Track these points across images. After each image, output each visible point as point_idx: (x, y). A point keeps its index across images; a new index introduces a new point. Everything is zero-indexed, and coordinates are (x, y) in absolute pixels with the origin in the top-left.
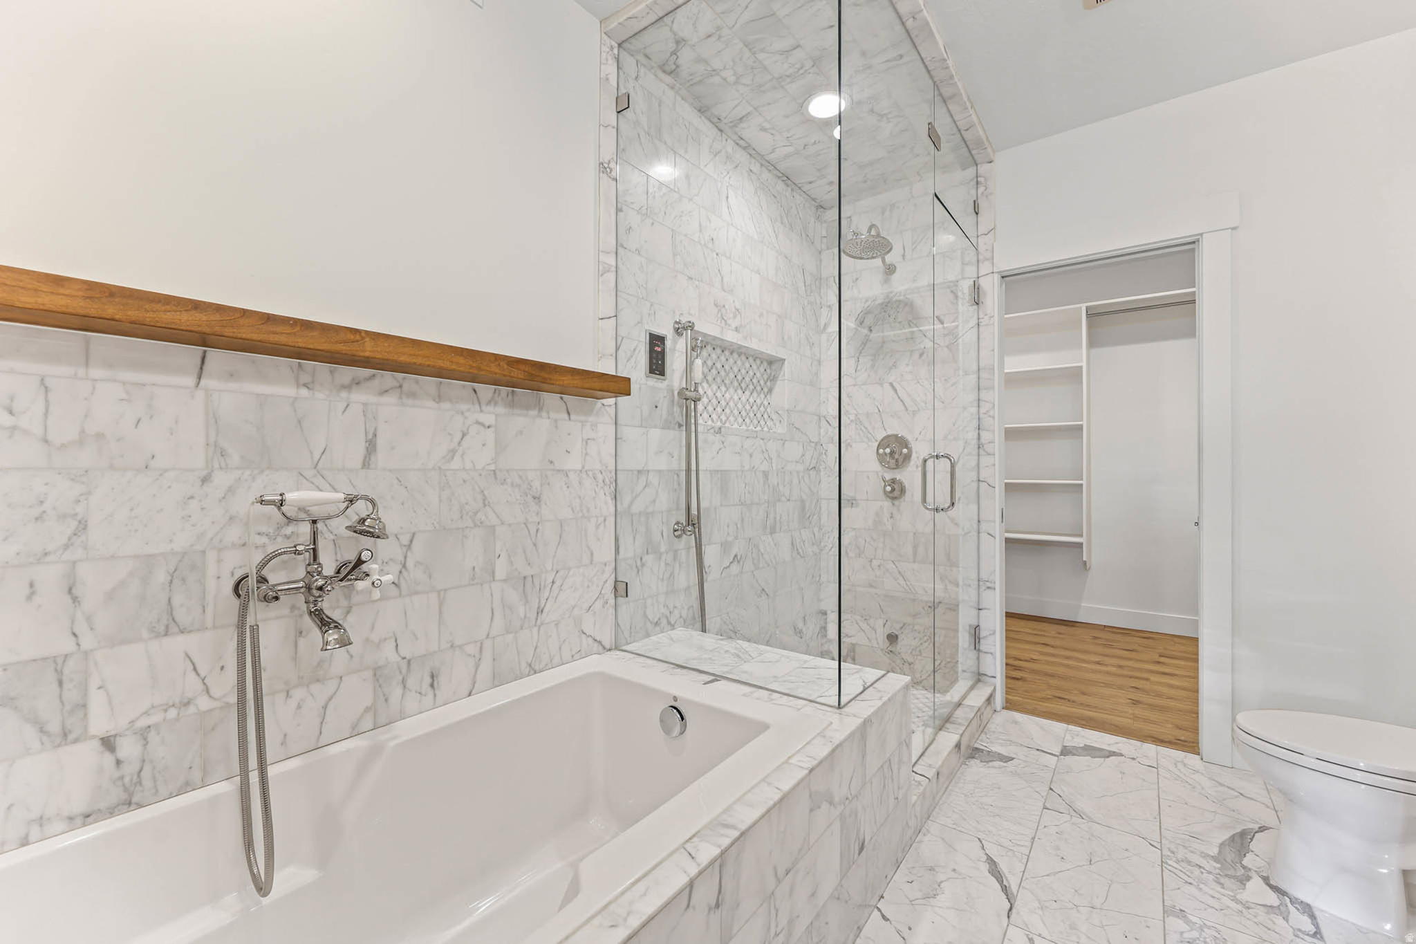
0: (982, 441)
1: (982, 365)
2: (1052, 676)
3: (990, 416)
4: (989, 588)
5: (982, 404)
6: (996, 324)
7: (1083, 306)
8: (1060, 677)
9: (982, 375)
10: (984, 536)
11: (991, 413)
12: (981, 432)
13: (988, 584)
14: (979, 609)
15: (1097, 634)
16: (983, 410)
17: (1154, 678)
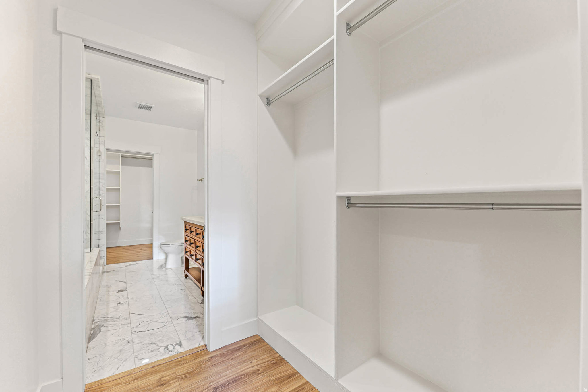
0: (100, 193)
1: (100, 172)
2: (116, 257)
3: (103, 187)
4: (102, 233)
5: (100, 183)
6: (105, 162)
7: (120, 154)
8: (118, 257)
9: (100, 175)
10: (101, 219)
11: (103, 186)
12: (100, 191)
13: (102, 232)
14: (99, 240)
15: (124, 248)
16: (100, 185)
17: (141, 252)
